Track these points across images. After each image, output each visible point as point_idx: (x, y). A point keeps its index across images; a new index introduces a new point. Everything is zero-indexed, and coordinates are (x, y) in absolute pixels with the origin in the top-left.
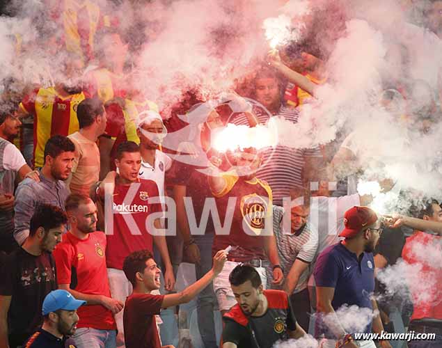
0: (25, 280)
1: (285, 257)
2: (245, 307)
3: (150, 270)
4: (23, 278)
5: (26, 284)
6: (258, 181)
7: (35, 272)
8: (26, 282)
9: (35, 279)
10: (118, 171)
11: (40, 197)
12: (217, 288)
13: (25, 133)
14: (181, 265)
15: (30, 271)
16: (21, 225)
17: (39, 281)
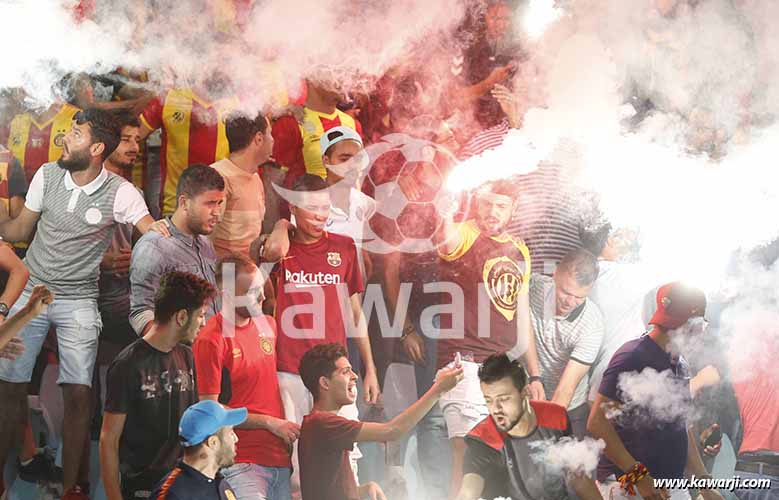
0: (147, 390)
1: (551, 355)
2: (500, 419)
3: (342, 375)
4: (144, 387)
5: (149, 395)
6: (510, 238)
7: (163, 377)
8: (149, 394)
9: (163, 388)
10: (293, 221)
11: (170, 261)
12: (445, 404)
13: (150, 161)
14: (391, 367)
15: (156, 376)
16: (139, 303)
17: (170, 391)
